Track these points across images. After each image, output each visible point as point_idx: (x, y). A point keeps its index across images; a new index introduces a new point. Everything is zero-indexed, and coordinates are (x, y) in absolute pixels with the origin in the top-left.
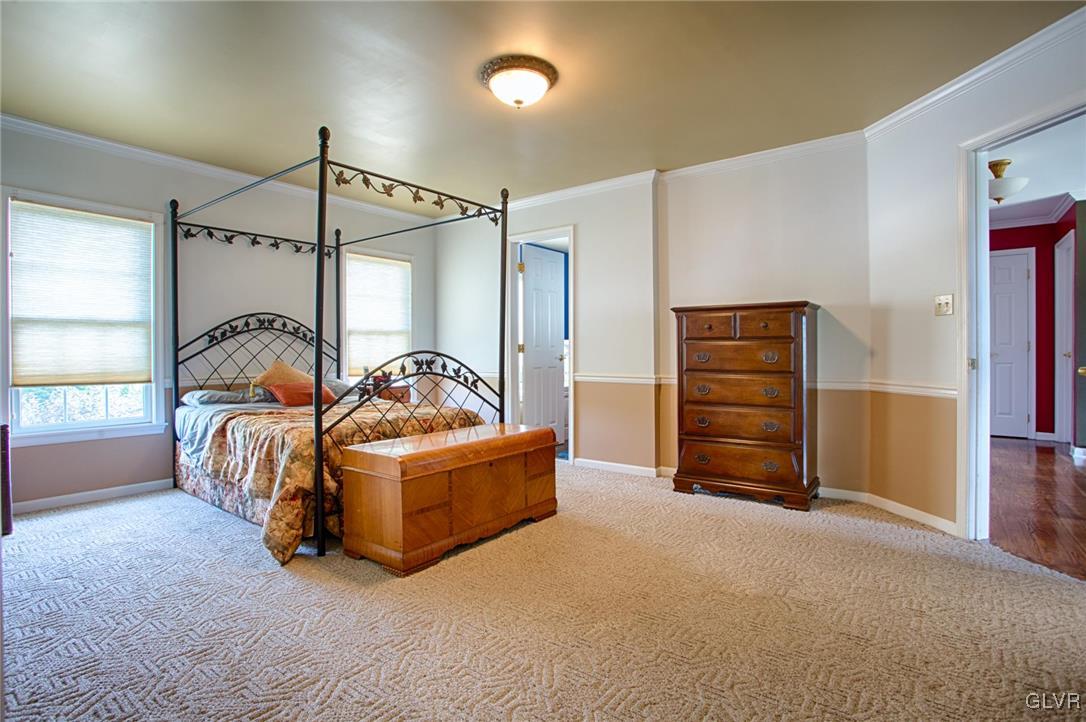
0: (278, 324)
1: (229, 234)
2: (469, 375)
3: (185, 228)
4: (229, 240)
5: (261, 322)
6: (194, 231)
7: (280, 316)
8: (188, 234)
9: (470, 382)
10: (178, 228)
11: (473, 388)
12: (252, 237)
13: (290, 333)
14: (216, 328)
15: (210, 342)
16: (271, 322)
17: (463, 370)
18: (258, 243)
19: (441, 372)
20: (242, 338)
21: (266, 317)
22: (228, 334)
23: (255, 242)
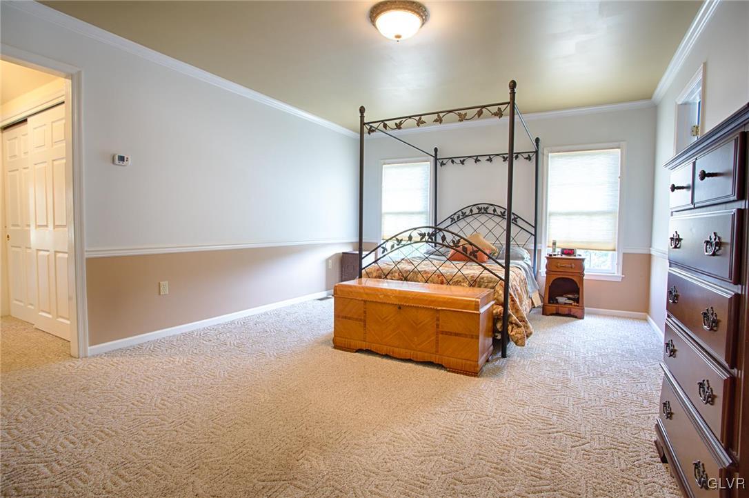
0: (491, 210)
1: (462, 159)
2: (468, 246)
3: (441, 161)
4: (462, 162)
5: (480, 209)
6: (445, 161)
7: (492, 205)
8: (442, 164)
9: (468, 252)
10: (438, 161)
11: (472, 257)
12: (475, 158)
13: (499, 216)
14: (455, 214)
15: (452, 221)
16: (486, 209)
17: (462, 242)
18: (479, 161)
19: (441, 242)
20: (469, 219)
21: (483, 206)
22: (461, 217)
23: (477, 161)
